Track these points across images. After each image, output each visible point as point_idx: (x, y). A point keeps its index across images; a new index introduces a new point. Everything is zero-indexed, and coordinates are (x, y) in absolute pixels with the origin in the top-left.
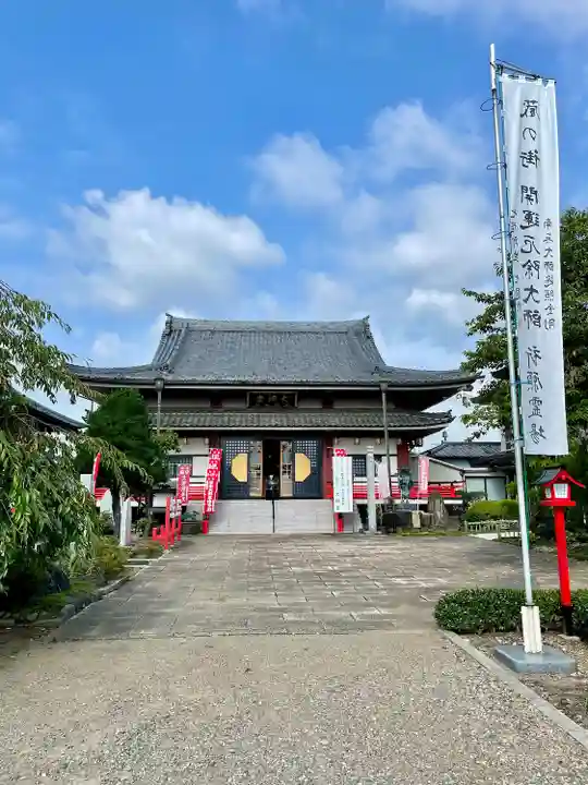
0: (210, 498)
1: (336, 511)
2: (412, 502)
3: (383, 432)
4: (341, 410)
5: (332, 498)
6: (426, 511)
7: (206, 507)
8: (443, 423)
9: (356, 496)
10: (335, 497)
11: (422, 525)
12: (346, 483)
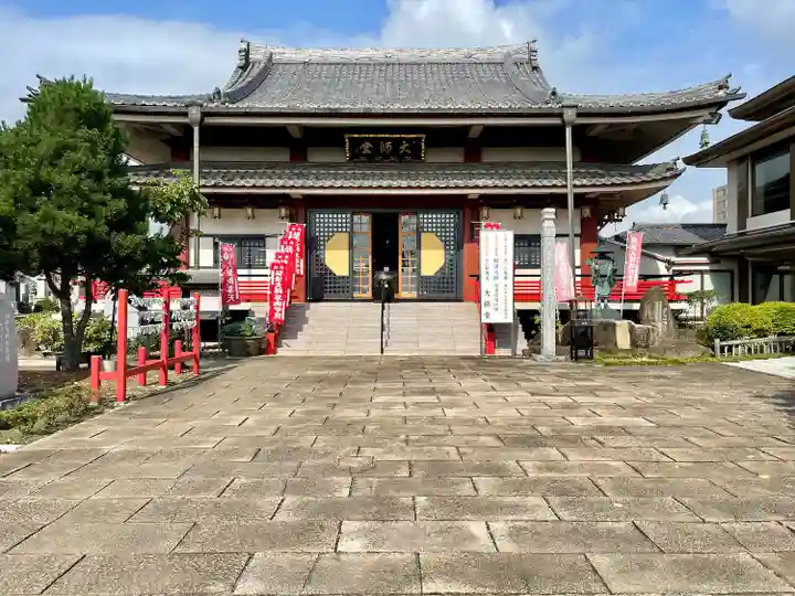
0: (278, 298)
1: (484, 320)
2: (614, 306)
3: (565, 196)
4: (493, 165)
5: (478, 300)
6: (638, 322)
7: (272, 312)
8: (665, 179)
9: (517, 297)
10: (484, 298)
11: (634, 343)
12: (502, 275)
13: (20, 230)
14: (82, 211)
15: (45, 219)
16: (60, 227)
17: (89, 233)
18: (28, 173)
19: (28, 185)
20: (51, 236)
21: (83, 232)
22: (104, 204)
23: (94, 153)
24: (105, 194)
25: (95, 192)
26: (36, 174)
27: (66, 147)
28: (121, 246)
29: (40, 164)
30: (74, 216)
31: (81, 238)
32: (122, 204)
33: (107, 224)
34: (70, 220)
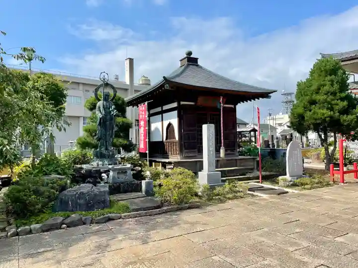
13: (306, 118)
14: (328, 109)
15: (314, 113)
16: (319, 116)
17: (331, 117)
18: (307, 98)
19: (308, 102)
20: (316, 119)
21: (328, 117)
22: (337, 105)
23: (332, 85)
24: (337, 100)
25: (333, 100)
26: (311, 97)
27: (321, 85)
28: (345, 120)
29: (312, 94)
30: (325, 111)
31: (327, 119)
32: (345, 103)
33: (338, 112)
34: (323, 113)
